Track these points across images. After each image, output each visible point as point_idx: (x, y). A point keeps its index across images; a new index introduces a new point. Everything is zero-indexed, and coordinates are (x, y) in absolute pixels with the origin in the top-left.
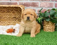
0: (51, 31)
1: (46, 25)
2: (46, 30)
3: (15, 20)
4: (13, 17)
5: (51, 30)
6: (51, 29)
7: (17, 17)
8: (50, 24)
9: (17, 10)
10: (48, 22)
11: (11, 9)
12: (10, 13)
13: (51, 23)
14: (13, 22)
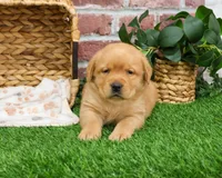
0: (183, 100)
1: (166, 79)
2: (167, 96)
3: (32, 65)
4: (22, 49)
5: (184, 96)
6: (185, 93)
7: (40, 48)
8: (182, 72)
9: (38, 21)
10: (175, 65)
11: (13, 15)
12: (8, 35)
13: (186, 70)
14: (23, 71)
